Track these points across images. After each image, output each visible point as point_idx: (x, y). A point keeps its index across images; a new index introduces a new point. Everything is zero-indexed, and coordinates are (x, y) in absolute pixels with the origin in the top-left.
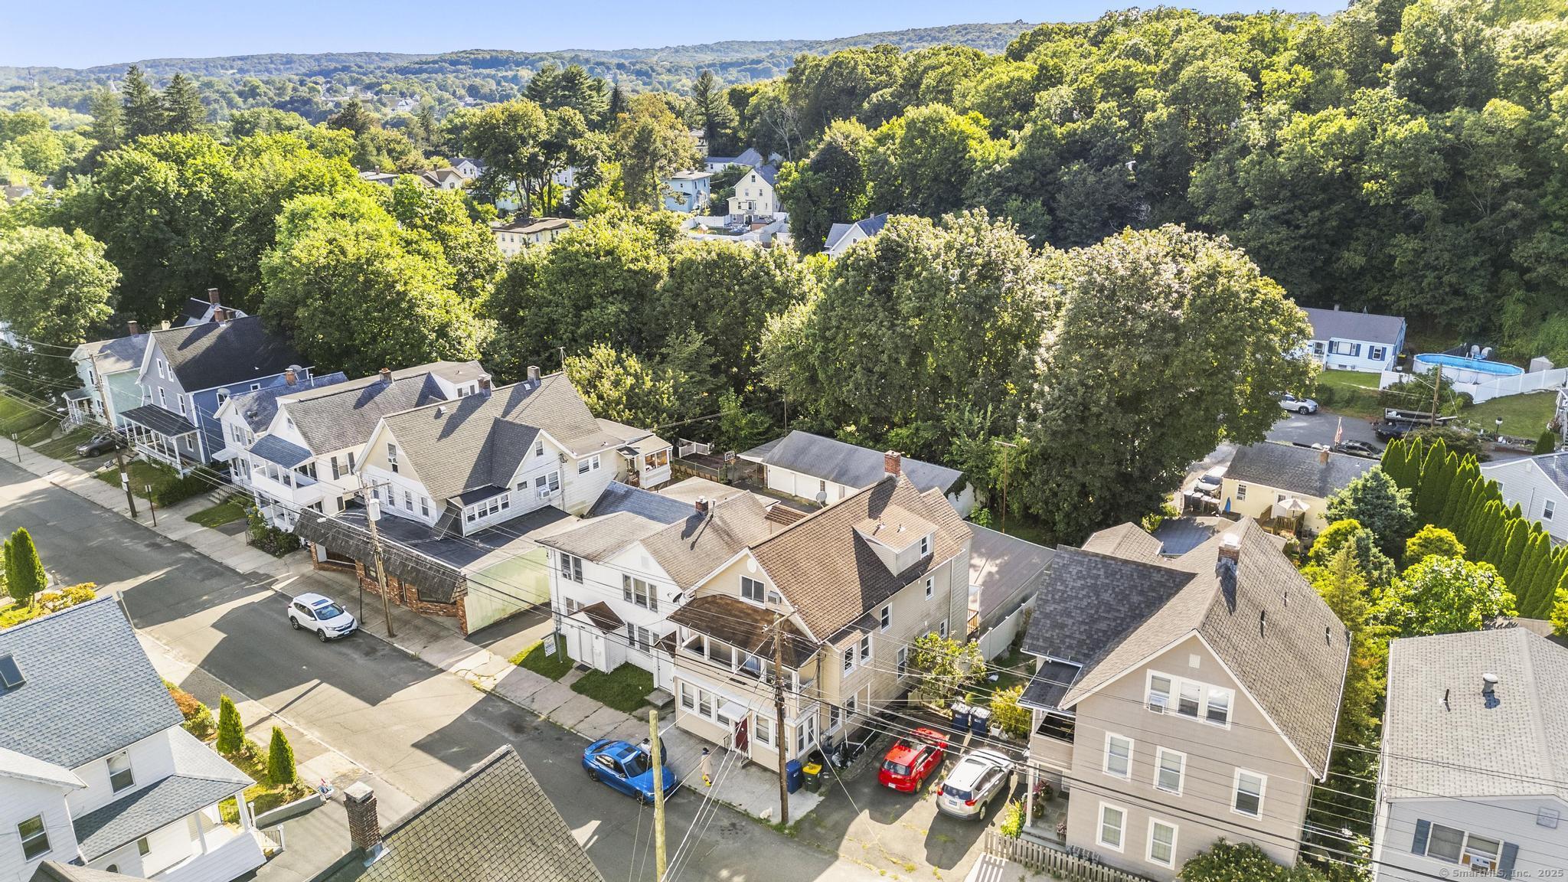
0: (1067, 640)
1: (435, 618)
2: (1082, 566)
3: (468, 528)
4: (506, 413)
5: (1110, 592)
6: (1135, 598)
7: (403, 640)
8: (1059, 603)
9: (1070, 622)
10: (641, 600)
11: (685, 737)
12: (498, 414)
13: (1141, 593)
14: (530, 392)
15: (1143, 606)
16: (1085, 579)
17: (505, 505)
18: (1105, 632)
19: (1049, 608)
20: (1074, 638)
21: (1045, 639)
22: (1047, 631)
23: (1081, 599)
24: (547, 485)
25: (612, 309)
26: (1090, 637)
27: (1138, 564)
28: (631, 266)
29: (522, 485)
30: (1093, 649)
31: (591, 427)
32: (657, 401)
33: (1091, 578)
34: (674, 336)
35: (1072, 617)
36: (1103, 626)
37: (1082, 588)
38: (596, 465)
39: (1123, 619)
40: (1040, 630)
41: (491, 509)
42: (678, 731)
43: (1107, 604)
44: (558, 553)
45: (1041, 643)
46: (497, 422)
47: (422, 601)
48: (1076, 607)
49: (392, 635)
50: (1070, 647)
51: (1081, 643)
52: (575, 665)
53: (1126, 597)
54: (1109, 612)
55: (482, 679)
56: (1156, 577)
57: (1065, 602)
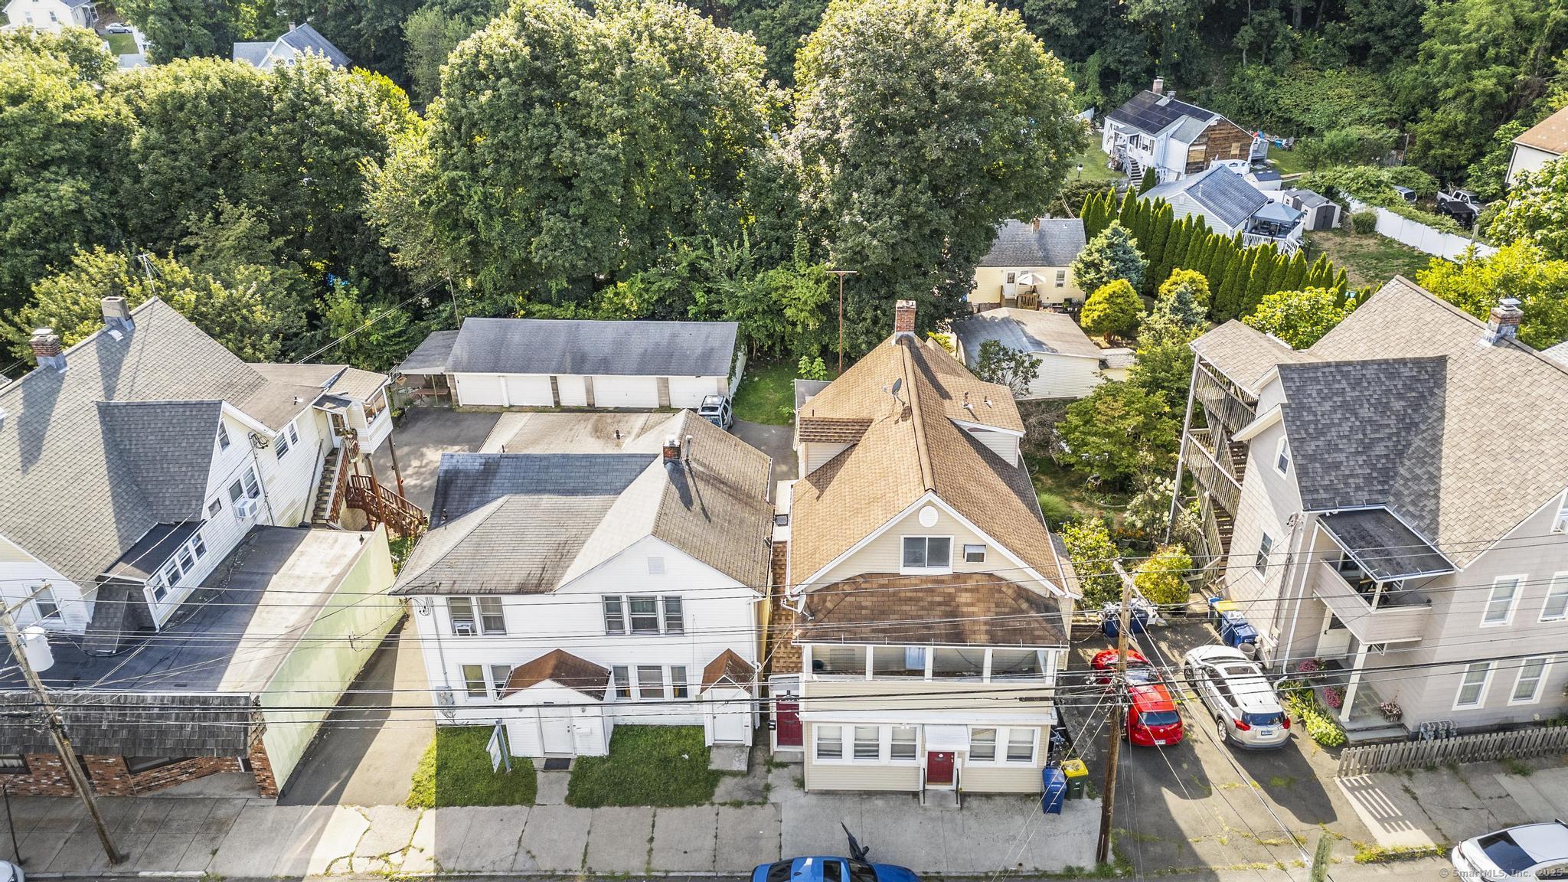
0: (1351, 481)
1: (174, 790)
2: (1318, 382)
3: (160, 612)
4: (110, 390)
5: (1366, 406)
6: (1398, 405)
7: (151, 861)
8: (1317, 438)
9: (1342, 457)
10: (644, 625)
11: (829, 802)
12: (97, 395)
13: (1400, 396)
14: (126, 343)
15: (1410, 411)
16: (1331, 398)
17: (200, 550)
18: (1387, 456)
19: (1310, 448)
20: (1357, 476)
21: (1326, 489)
22: (1322, 478)
23: (1340, 425)
24: (245, 493)
25: (66, 188)
26: (1374, 468)
27: (1379, 363)
28: (67, 116)
29: (216, 506)
30: (1386, 482)
31: (250, 379)
32: (245, 318)
33: (1336, 394)
34: (194, 217)
35: (1341, 451)
36: (1379, 450)
37: (1334, 410)
38: (294, 439)
39: (1398, 434)
40: (1314, 479)
41: (184, 565)
42: (814, 797)
43: (1370, 421)
44: (440, 600)
45: (1323, 495)
46: (106, 411)
47: (135, 773)
48: (1340, 437)
49: (116, 858)
50: (1358, 488)
51: (1368, 479)
52: (538, 765)
53: (1387, 406)
54: (1377, 431)
55: (391, 858)
56: (1406, 372)
57: (1323, 434)
